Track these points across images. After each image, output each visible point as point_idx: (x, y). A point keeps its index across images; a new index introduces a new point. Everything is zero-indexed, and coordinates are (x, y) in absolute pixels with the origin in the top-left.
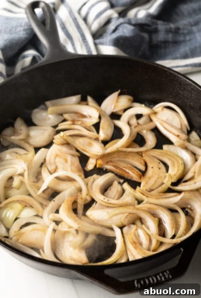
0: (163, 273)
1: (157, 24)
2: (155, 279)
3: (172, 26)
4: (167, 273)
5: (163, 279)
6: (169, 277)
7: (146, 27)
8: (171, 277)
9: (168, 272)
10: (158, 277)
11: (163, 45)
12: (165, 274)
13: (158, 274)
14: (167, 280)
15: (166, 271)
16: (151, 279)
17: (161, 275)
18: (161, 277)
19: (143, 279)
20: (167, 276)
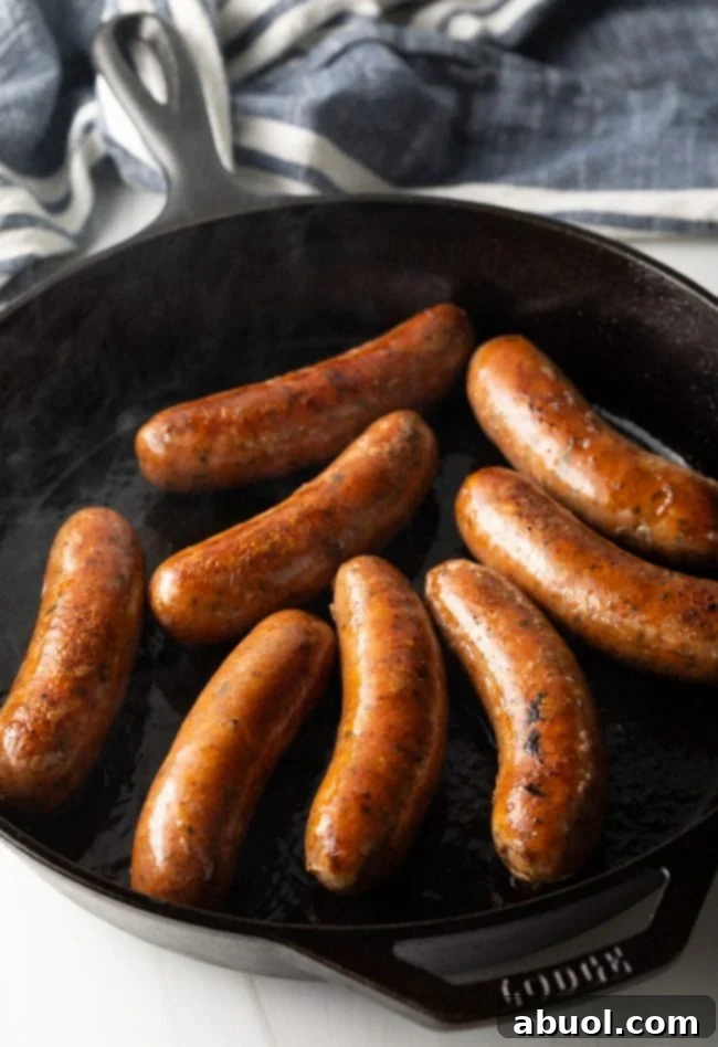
0: (600, 955)
1: (499, 65)
2: (572, 975)
3: (554, 76)
4: (614, 955)
5: (602, 976)
6: (621, 967)
7: (455, 70)
8: (628, 968)
9: (618, 952)
10: (584, 968)
11: (503, 138)
12: (609, 957)
13: (585, 959)
14: (616, 979)
15: (610, 949)
16: (558, 976)
17: (594, 961)
18: (593, 970)
19: (532, 976)
20: (615, 967)
